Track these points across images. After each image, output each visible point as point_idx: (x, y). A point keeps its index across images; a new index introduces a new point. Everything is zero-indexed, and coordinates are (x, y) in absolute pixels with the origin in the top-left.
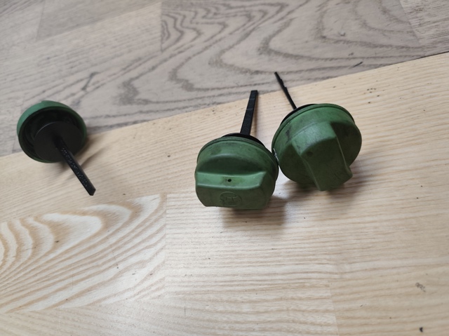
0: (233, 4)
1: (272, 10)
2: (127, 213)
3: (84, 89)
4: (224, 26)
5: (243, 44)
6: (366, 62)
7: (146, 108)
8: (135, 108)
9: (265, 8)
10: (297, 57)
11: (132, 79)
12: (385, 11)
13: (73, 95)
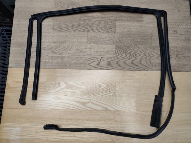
0: (128, 51)
1: (134, 55)
2: (110, 85)
3: (100, 60)
4: (126, 56)
5: (129, 60)
6: (145, 69)
7: (112, 68)
8: (110, 67)
9: (133, 54)
10: (137, 66)
11: (110, 61)
12: (150, 62)
13: (98, 61)
